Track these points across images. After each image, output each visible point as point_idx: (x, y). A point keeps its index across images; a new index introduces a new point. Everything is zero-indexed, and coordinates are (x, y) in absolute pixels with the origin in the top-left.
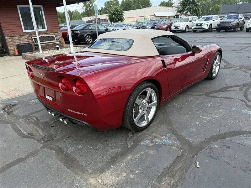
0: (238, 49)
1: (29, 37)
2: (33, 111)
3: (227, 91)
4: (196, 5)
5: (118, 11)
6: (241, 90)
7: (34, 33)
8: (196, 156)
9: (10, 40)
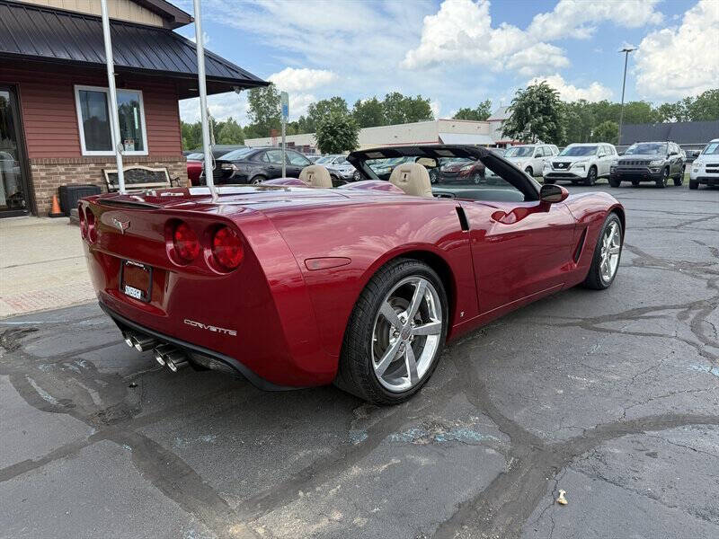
0: (672, 225)
1: (95, 169)
2: (83, 347)
3: (642, 318)
4: (554, 119)
5: (343, 126)
6: (682, 317)
7: (113, 160)
8: (557, 474)
9: (43, 174)
